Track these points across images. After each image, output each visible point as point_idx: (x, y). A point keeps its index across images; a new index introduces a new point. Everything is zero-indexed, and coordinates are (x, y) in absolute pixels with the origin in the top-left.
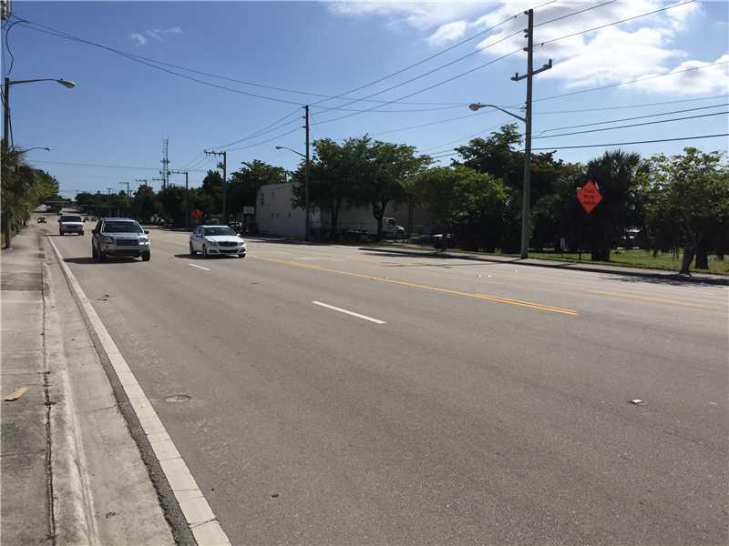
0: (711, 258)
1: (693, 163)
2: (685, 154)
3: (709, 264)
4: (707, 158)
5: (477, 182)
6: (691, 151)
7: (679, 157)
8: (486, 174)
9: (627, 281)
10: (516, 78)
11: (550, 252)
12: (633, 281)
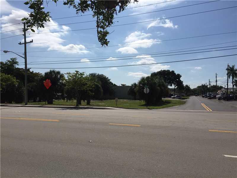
0: (82, 101)
1: (78, 75)
2: (76, 72)
3: (81, 103)
4: (81, 74)
5: (6, 78)
6: (77, 72)
7: (74, 73)
8: (10, 75)
9: (64, 110)
10: (20, 44)
11: (32, 102)
12: (65, 109)
